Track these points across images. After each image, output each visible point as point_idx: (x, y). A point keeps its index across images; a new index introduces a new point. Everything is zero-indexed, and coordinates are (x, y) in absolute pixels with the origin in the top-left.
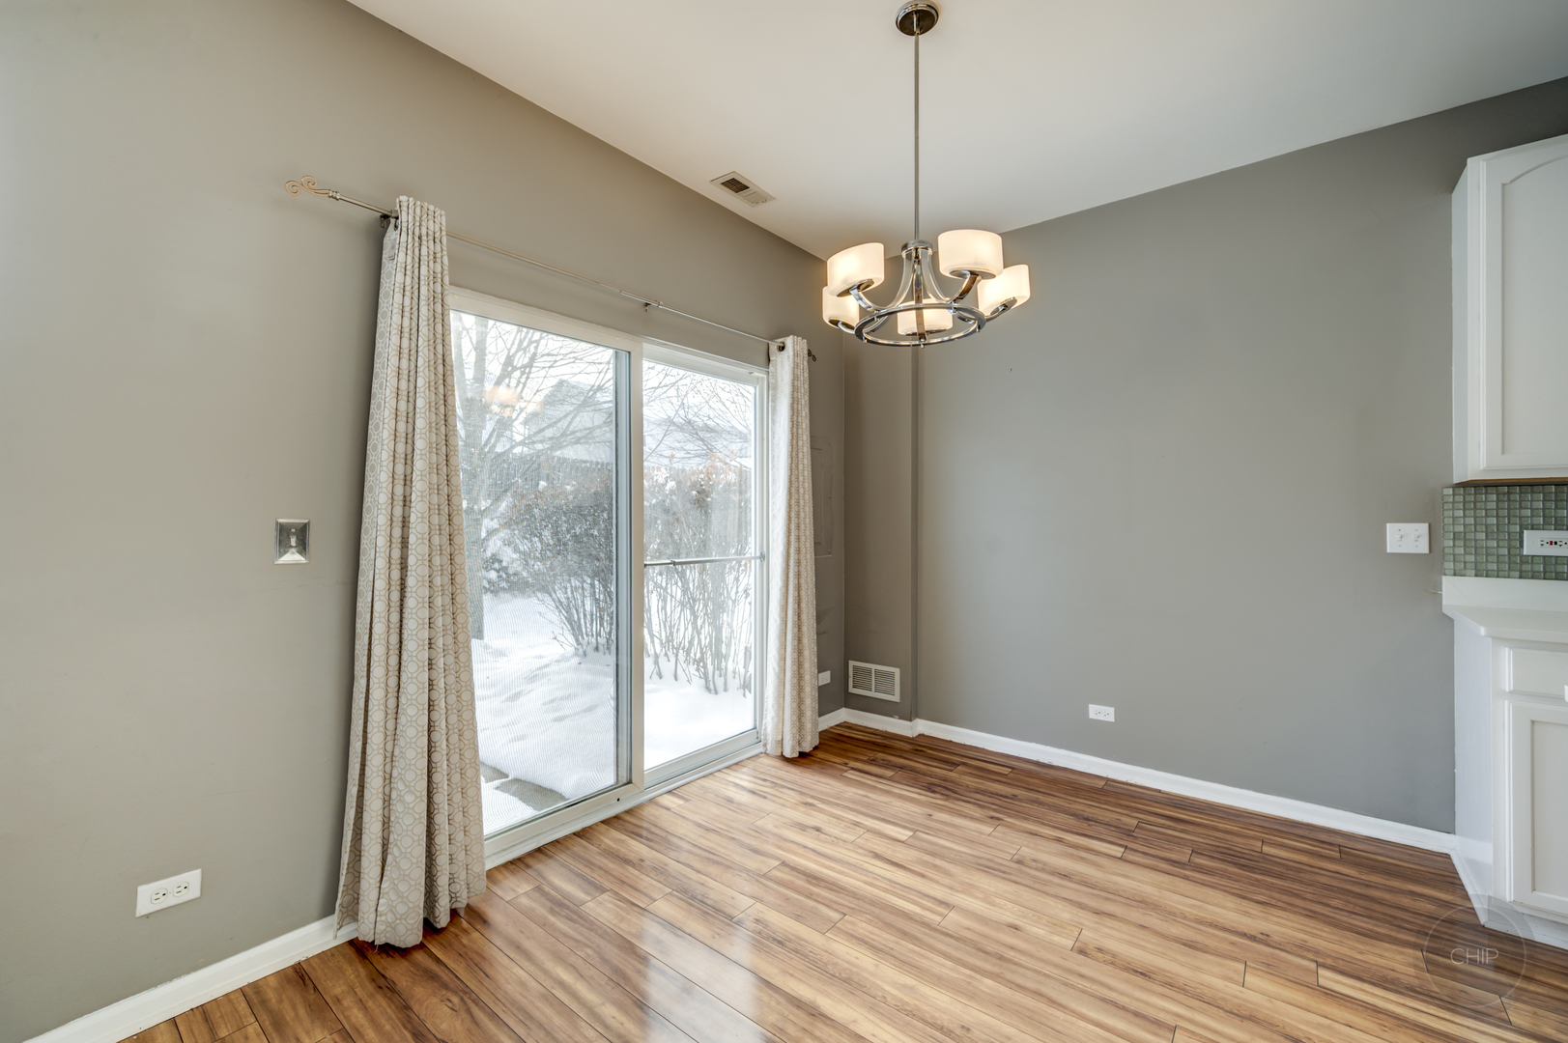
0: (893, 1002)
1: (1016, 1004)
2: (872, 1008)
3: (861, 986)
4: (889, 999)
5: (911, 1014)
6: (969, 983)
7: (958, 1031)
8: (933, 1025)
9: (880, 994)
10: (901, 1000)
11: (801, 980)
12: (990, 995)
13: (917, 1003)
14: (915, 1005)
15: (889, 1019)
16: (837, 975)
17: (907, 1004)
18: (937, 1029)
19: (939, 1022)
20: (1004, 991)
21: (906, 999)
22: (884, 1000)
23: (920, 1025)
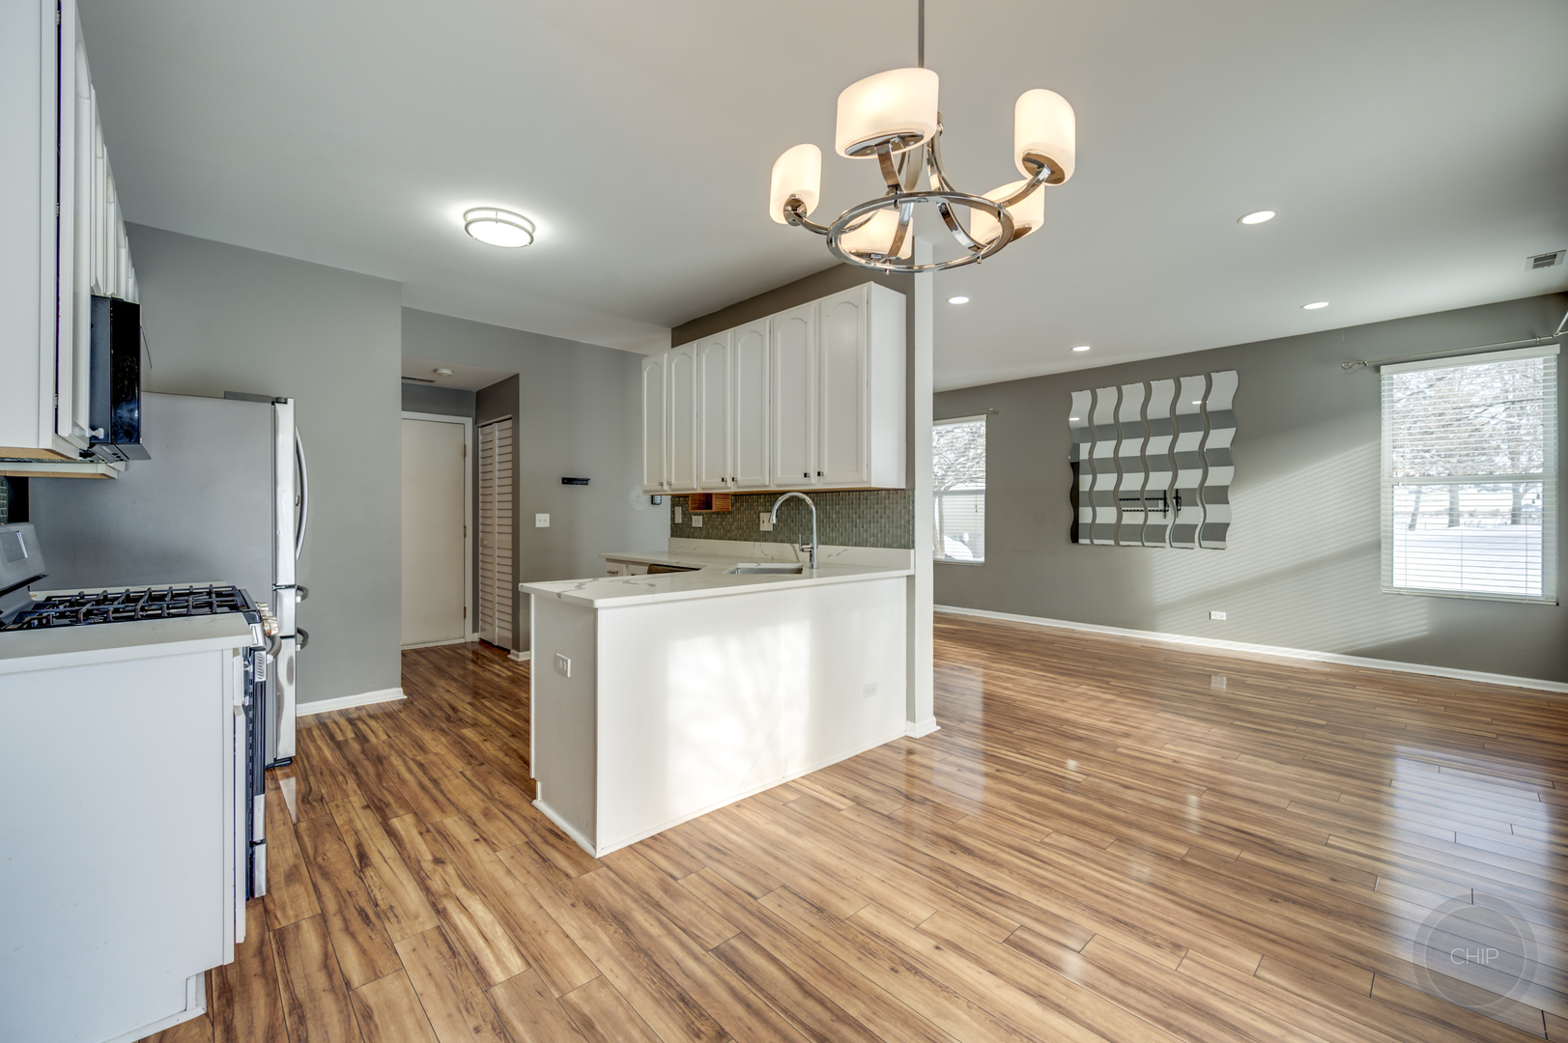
0: (960, 1001)
1: (837, 987)
2: (982, 997)
3: (996, 1023)
4: (964, 1004)
5: (943, 988)
6: (874, 1013)
7: (902, 969)
8: (924, 976)
9: (974, 1011)
10: (952, 1003)
11: (1067, 1037)
12: (858, 998)
13: (935, 998)
14: (937, 995)
15: (965, 986)
16: (1025, 1040)
17: (946, 998)
18: (921, 972)
19: (918, 978)
20: (841, 1000)
21: (947, 1003)
22: (970, 1004)
23: (936, 977)
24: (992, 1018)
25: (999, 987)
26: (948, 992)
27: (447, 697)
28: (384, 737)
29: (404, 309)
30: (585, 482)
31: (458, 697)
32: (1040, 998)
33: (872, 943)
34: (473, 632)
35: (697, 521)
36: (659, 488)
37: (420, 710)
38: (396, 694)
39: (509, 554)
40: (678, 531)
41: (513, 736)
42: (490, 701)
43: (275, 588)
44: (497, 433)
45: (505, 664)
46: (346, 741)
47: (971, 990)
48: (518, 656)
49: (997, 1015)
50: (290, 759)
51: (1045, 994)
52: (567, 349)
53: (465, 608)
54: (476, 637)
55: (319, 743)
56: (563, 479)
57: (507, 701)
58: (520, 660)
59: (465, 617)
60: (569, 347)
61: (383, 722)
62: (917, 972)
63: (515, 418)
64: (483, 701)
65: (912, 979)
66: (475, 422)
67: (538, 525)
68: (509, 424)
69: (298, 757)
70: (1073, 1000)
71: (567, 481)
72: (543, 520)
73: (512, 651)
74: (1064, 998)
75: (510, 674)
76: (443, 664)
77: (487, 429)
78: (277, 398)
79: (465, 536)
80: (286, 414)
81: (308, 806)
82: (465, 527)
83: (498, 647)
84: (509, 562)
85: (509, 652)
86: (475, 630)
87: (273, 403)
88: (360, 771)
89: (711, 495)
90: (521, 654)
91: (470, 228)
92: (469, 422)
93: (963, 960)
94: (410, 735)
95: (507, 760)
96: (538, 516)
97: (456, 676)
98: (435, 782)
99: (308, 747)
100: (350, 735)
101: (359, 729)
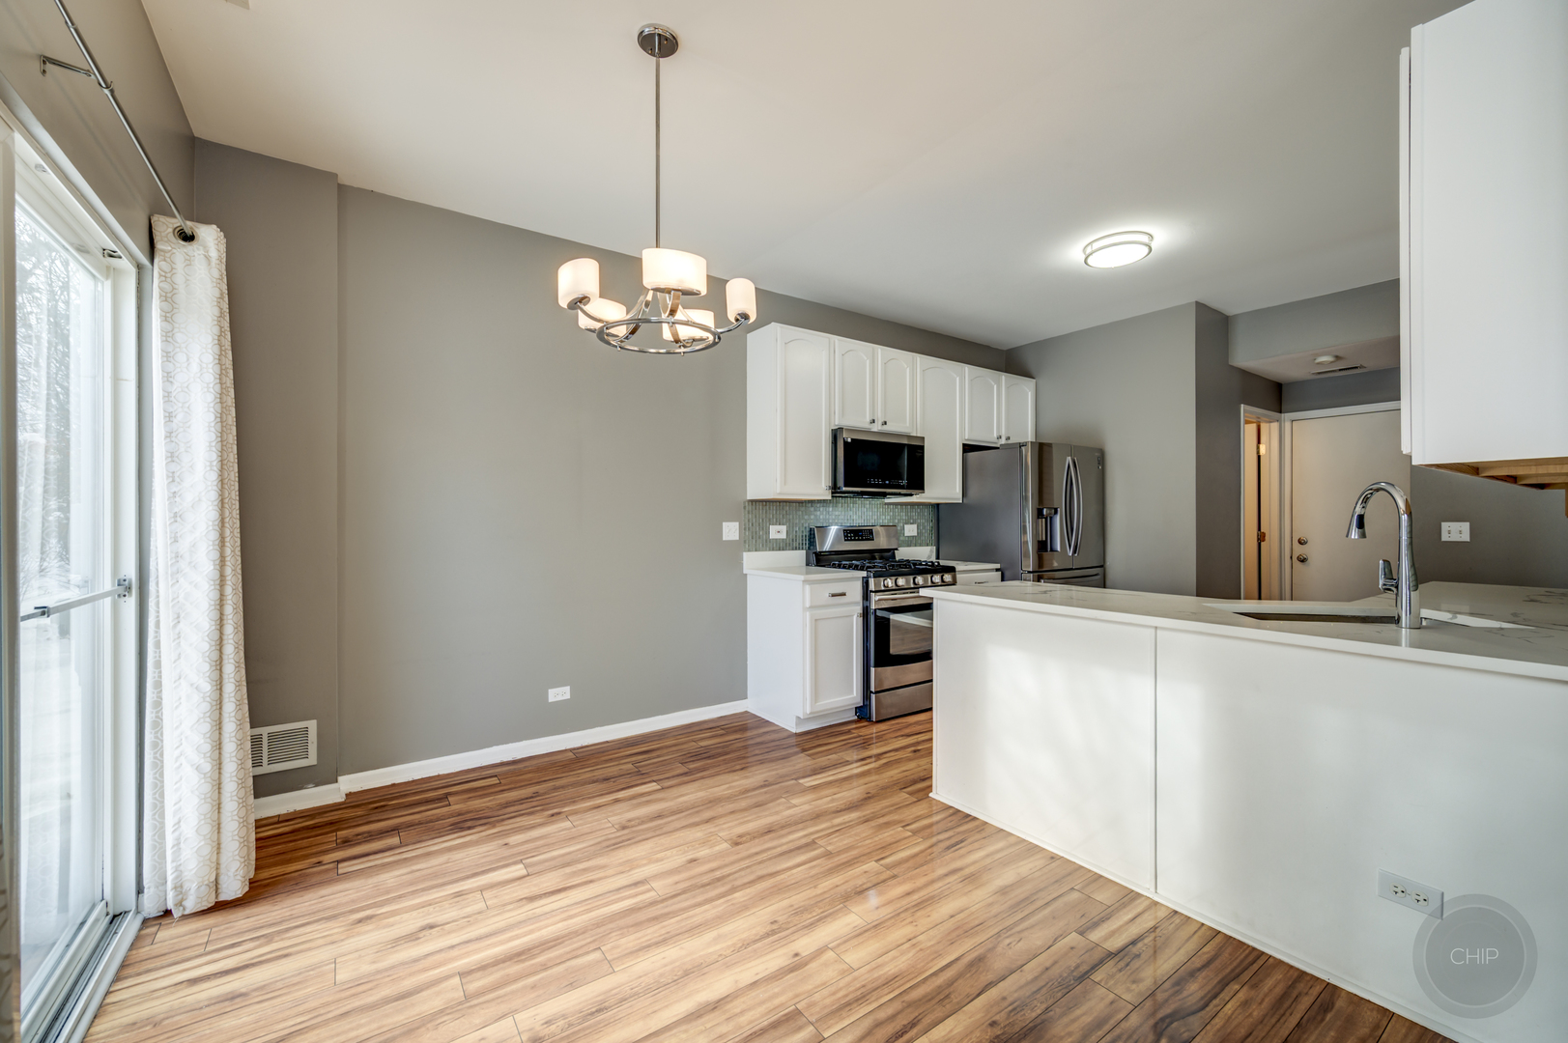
0: (728, 952)
2: (728, 966)
3: (698, 965)
4: (723, 953)
7: (775, 925)
9: (714, 957)
10: (728, 946)
12: (750, 899)
13: (737, 937)
14: (740, 939)
16: (676, 978)
21: (729, 943)
22: (722, 957)
24: (704, 965)
25: (736, 982)
26: (741, 947)
32: (715, 1006)
33: (810, 916)
47: (738, 962)
49: (706, 970)
51: (717, 1013)
62: (768, 935)
65: (762, 930)
70: (702, 1032)
74: (708, 1026)
91: (1089, 261)
93: (777, 968)
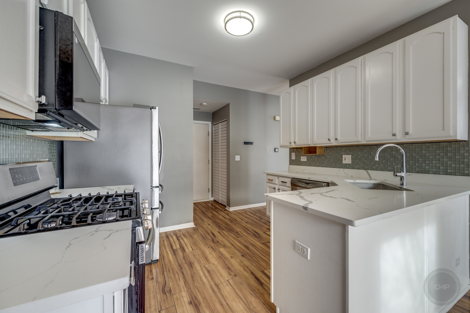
27: (210, 227)
28: (191, 249)
29: (194, 81)
30: (251, 143)
31: (213, 228)
34: (212, 197)
35: (304, 159)
36: (289, 144)
37: (201, 234)
38: (191, 225)
39: (226, 170)
40: (292, 162)
41: (243, 256)
42: (226, 232)
43: (152, 187)
44: (221, 126)
45: (226, 212)
46: (177, 250)
48: (229, 209)
50: (157, 260)
52: (245, 93)
53: (209, 189)
54: (212, 199)
55: (167, 250)
56: (245, 142)
57: (232, 232)
58: (230, 211)
59: (209, 192)
60: (246, 92)
61: (189, 239)
63: (228, 121)
64: (223, 231)
66: (212, 123)
67: (236, 160)
68: (225, 123)
69: (160, 259)
71: (246, 143)
72: (238, 158)
73: (227, 206)
75: (229, 217)
76: (204, 210)
77: (216, 126)
78: (152, 107)
79: (209, 163)
80: (155, 113)
81: (165, 296)
82: (209, 160)
83: (221, 204)
84: (226, 173)
85: (226, 206)
86: (212, 196)
87: (151, 109)
88: (184, 272)
89: (316, 147)
90: (230, 208)
92: (210, 123)
94: (200, 249)
95: (245, 273)
96: (236, 156)
97: (210, 217)
98: (217, 286)
99: (164, 253)
100: (178, 246)
101: (181, 242)
